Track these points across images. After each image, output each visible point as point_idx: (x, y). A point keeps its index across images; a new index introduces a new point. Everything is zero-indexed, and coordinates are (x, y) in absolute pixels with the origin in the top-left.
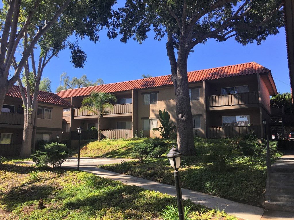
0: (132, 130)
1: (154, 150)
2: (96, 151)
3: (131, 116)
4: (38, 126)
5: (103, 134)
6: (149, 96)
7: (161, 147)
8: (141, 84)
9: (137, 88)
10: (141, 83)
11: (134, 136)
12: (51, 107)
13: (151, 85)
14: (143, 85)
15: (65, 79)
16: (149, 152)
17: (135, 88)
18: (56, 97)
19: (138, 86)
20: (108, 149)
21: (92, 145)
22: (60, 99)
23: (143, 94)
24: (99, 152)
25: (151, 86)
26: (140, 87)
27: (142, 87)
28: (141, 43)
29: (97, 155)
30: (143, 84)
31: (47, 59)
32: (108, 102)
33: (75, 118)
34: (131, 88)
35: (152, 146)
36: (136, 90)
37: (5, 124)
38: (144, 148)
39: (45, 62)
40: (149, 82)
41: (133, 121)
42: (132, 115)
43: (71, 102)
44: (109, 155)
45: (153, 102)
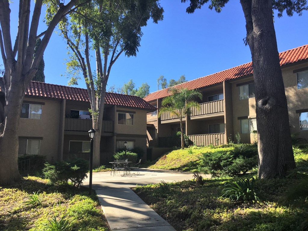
0: (226, 134)
1: (233, 163)
2: (174, 162)
3: (223, 116)
4: (118, 133)
5: (191, 140)
6: (247, 87)
7: (244, 159)
8: (235, 73)
9: (229, 79)
10: (235, 71)
11: (228, 142)
12: (134, 112)
13: (248, 71)
14: (237, 74)
15: (162, 82)
16: (224, 166)
17: (226, 80)
18: (138, 100)
19: (231, 76)
20: (188, 158)
21: (173, 154)
22: (143, 102)
23: (239, 85)
24: (177, 162)
25: (249, 73)
26: (233, 77)
27: (236, 77)
28: (219, 11)
29: (174, 167)
30: (237, 72)
31: (116, 55)
32: (192, 99)
33: (162, 122)
34: (222, 79)
35: (231, 156)
36: (228, 81)
37: (79, 131)
38: (217, 160)
39: (114, 59)
40: (246, 69)
41: (225, 122)
42: (224, 114)
43: (157, 104)
44: (186, 168)
45: (253, 94)
